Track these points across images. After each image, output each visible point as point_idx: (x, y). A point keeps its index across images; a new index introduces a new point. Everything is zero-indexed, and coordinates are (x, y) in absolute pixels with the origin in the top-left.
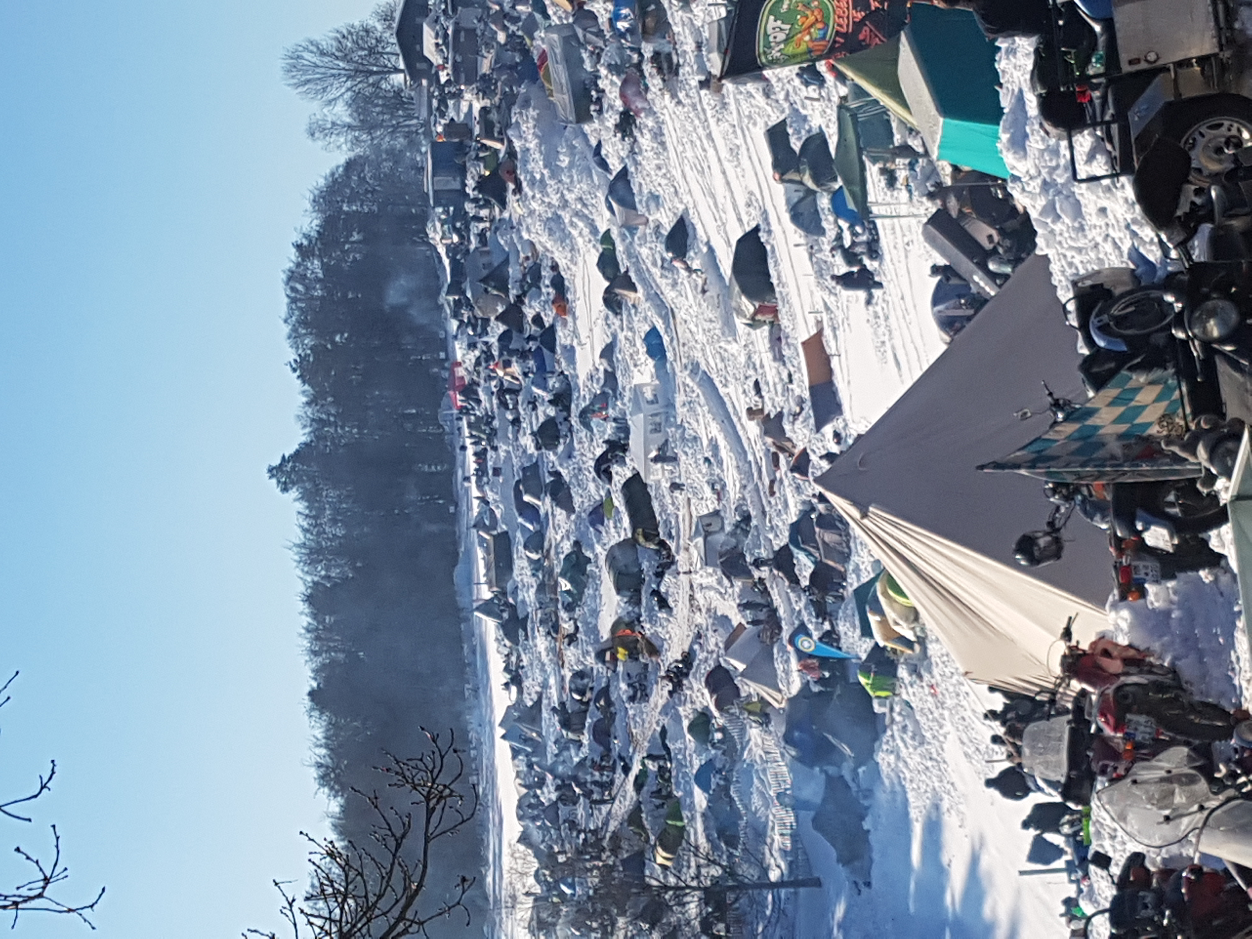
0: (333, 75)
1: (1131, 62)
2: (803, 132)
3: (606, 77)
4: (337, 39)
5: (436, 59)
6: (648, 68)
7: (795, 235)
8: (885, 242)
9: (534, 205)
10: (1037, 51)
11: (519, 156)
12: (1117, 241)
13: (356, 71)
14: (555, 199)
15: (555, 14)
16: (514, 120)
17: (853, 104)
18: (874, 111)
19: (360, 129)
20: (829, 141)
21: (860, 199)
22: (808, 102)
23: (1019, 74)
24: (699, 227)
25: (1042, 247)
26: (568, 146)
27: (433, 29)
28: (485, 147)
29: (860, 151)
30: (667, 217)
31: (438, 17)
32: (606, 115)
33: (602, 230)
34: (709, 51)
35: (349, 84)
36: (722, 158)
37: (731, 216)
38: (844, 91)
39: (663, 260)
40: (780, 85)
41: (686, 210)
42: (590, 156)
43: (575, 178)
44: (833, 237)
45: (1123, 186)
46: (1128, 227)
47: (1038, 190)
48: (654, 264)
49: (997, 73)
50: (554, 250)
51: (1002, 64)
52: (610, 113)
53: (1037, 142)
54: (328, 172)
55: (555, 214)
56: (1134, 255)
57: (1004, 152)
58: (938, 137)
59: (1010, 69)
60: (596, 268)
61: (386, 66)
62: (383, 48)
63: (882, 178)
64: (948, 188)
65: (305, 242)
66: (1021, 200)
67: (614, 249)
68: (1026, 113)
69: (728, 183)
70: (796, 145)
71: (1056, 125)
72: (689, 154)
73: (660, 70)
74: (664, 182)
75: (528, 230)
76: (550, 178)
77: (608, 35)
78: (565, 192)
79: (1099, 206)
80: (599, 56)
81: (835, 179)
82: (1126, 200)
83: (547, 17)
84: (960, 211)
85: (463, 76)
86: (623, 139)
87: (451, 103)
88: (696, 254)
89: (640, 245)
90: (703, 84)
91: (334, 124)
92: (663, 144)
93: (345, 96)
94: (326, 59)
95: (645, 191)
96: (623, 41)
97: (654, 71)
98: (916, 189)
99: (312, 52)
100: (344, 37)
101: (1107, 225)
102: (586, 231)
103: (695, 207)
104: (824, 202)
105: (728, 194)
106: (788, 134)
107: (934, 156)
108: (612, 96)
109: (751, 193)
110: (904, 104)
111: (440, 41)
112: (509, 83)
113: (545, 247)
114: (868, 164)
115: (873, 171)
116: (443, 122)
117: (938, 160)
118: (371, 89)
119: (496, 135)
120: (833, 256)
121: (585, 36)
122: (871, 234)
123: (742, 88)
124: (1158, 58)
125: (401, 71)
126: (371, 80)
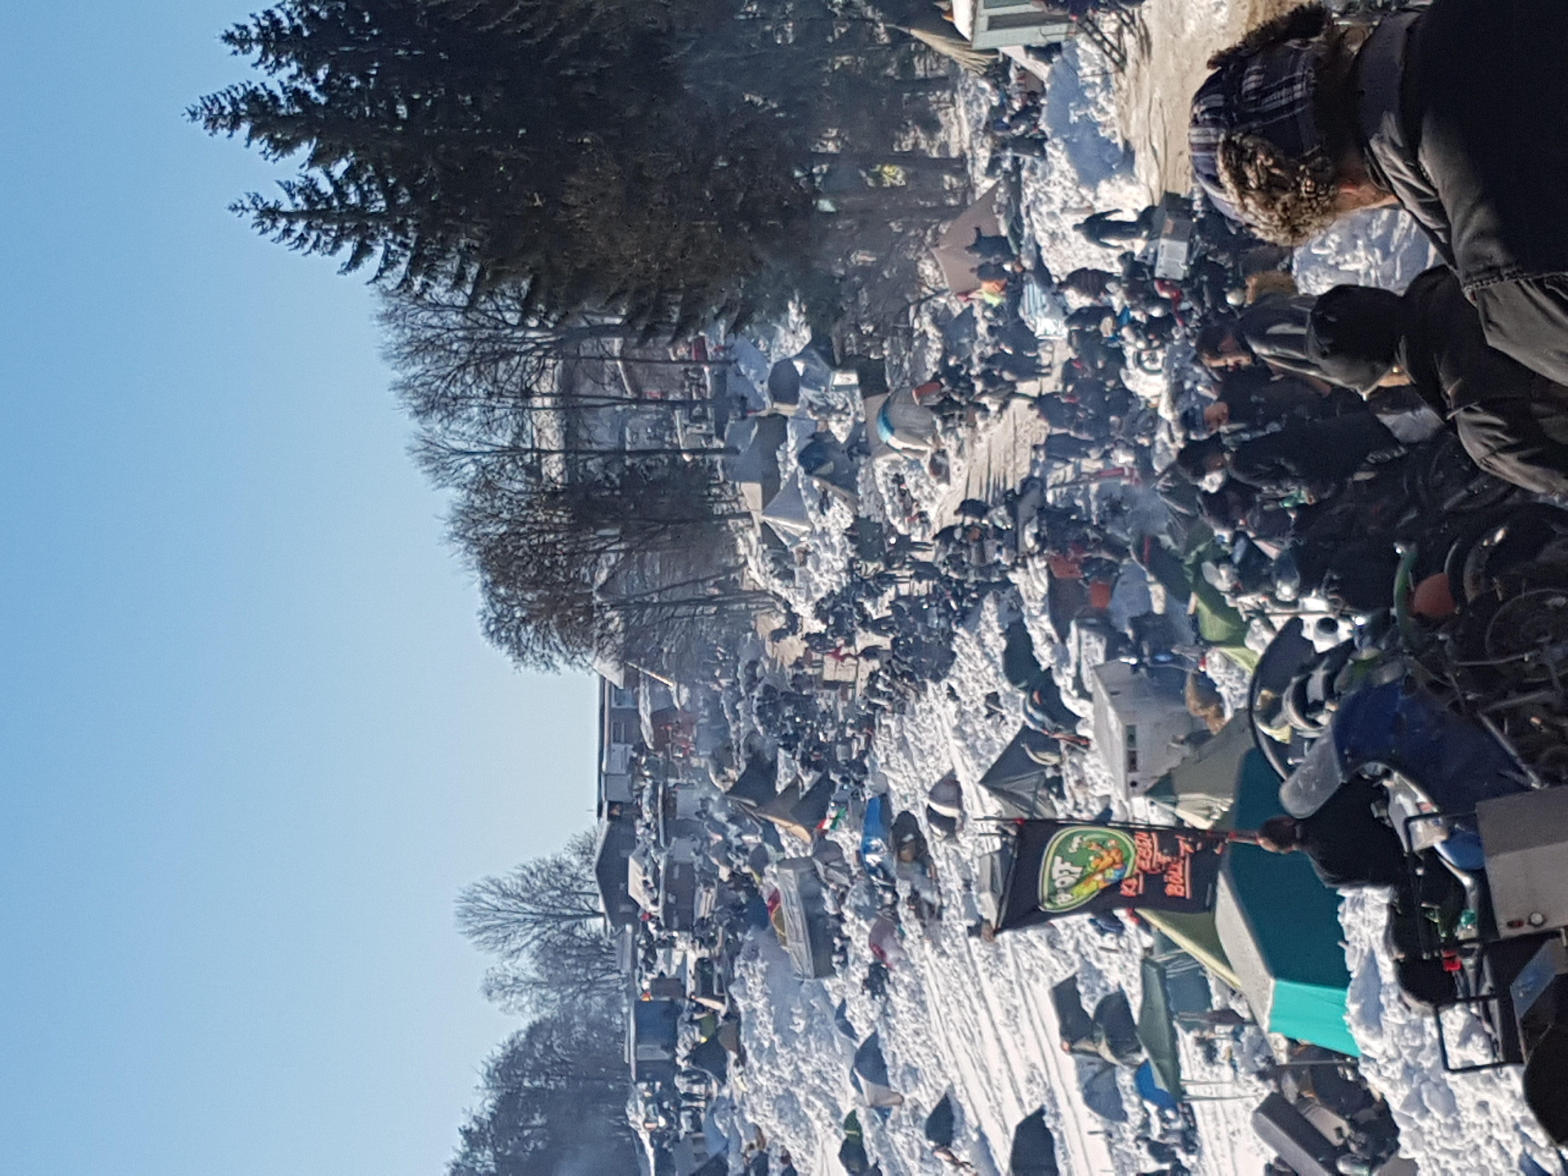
0: (518, 921)
1: (1511, 925)
2: (1098, 990)
3: (853, 920)
4: (523, 877)
5: (643, 900)
6: (903, 911)
7: (1091, 1120)
8: (1205, 1130)
9: (761, 1080)
10: (1391, 907)
11: (743, 1019)
12: (1504, 1144)
13: (547, 915)
14: (787, 1074)
15: (790, 845)
16: (737, 975)
17: (1160, 958)
18: (1187, 966)
19: (549, 985)
20: (1131, 1001)
21: (1171, 1078)
22: (1103, 954)
23: (1369, 930)
24: (968, 1108)
25: (1407, 1149)
26: (803, 1006)
27: (640, 863)
28: (701, 1008)
29: (1170, 1017)
30: (928, 1094)
31: (647, 850)
32: (852, 968)
33: (846, 1111)
34: (980, 890)
35: (536, 931)
36: (997, 1021)
37: (1008, 1095)
38: (1148, 940)
39: (923, 1149)
40: (1069, 932)
41: (952, 1086)
42: (831, 1017)
43: (813, 1045)
44: (1138, 1123)
45: (1508, 1077)
46: (1516, 1127)
47: (1398, 1076)
48: (912, 1155)
49: (1341, 928)
50: (786, 1136)
51: (1347, 918)
52: (857, 965)
53: (1395, 1015)
54: (506, 1038)
55: (786, 1090)
56: (1527, 1164)
57: (1354, 1027)
58: (1269, 1003)
59: (1356, 922)
60: (837, 1160)
61: (582, 909)
62: (580, 887)
63: (1198, 1049)
64: (1283, 1068)
65: (475, 1128)
66: (1377, 1085)
67: (861, 1136)
68: (1379, 979)
69: (1004, 1053)
70: (1089, 1007)
71: (1420, 996)
72: (955, 1016)
73: (919, 914)
74: (923, 1051)
75: (754, 1112)
76: (781, 1046)
77: (855, 871)
78: (800, 1063)
79: (1478, 1099)
80: (843, 896)
81: (1138, 1050)
82: (1513, 1094)
83: (780, 848)
84: (1300, 1096)
85: (676, 920)
86: (873, 998)
87: (660, 953)
88: (964, 1142)
89: (893, 1131)
90: (973, 931)
91: (516, 979)
92: (922, 1003)
93: (532, 946)
94: (510, 901)
95: (900, 1062)
96: (874, 878)
97: (912, 915)
98: (1243, 1064)
99: (492, 893)
100: (532, 874)
101: (1490, 1124)
102: (826, 1112)
103: (963, 1083)
104: (1125, 1079)
105: (1004, 1067)
106: (1078, 993)
107: (1265, 1027)
108: (859, 945)
109: (1033, 1066)
110: (1223, 959)
111: (649, 878)
112: (731, 928)
113: (773, 1132)
114: (1180, 1031)
115: (1187, 1041)
116: (650, 976)
117: (1270, 1032)
118: (563, 937)
119: (715, 992)
120: (1138, 1147)
121: (826, 872)
122: (1186, 1119)
123: (1020, 936)
124: (1545, 921)
125: (601, 915)
126: (564, 925)
